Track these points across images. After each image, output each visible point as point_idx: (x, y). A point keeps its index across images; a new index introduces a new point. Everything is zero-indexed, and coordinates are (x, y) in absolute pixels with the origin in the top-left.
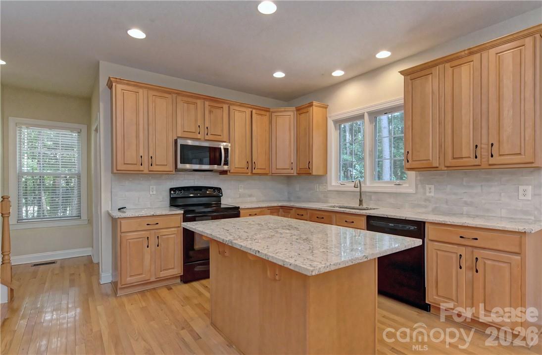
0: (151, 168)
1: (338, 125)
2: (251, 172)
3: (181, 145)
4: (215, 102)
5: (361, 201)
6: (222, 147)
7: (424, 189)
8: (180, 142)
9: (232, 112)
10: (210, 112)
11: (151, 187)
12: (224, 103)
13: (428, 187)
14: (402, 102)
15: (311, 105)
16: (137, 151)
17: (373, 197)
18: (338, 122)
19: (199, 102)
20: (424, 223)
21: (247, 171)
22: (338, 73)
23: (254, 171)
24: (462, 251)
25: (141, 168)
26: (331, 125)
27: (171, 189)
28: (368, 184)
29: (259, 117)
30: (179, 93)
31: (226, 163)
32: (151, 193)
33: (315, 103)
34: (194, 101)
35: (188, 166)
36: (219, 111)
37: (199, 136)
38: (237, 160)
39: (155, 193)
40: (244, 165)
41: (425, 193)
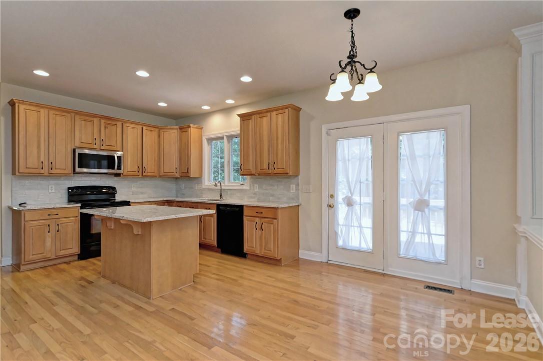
0: (51, 171)
1: (210, 141)
2: (141, 174)
3: (79, 153)
4: (110, 120)
5: (221, 196)
6: (116, 156)
7: (254, 186)
8: (78, 151)
9: (125, 128)
10: (106, 128)
11: (50, 186)
12: (118, 121)
13: (255, 185)
14: (239, 132)
15: (189, 127)
16: (39, 157)
17: (229, 193)
18: (210, 140)
19: (96, 120)
20: (243, 206)
21: (138, 174)
22: (206, 108)
23: (144, 174)
24: (257, 220)
25: (42, 171)
26: (205, 142)
27: (69, 188)
28: (226, 183)
29: (149, 132)
30: (77, 113)
31: (119, 168)
32: (50, 191)
33: (191, 125)
34: (92, 119)
35: (85, 170)
36: (114, 127)
37: (95, 147)
38: (129, 166)
39: (53, 191)
40: (136, 169)
41: (254, 189)
